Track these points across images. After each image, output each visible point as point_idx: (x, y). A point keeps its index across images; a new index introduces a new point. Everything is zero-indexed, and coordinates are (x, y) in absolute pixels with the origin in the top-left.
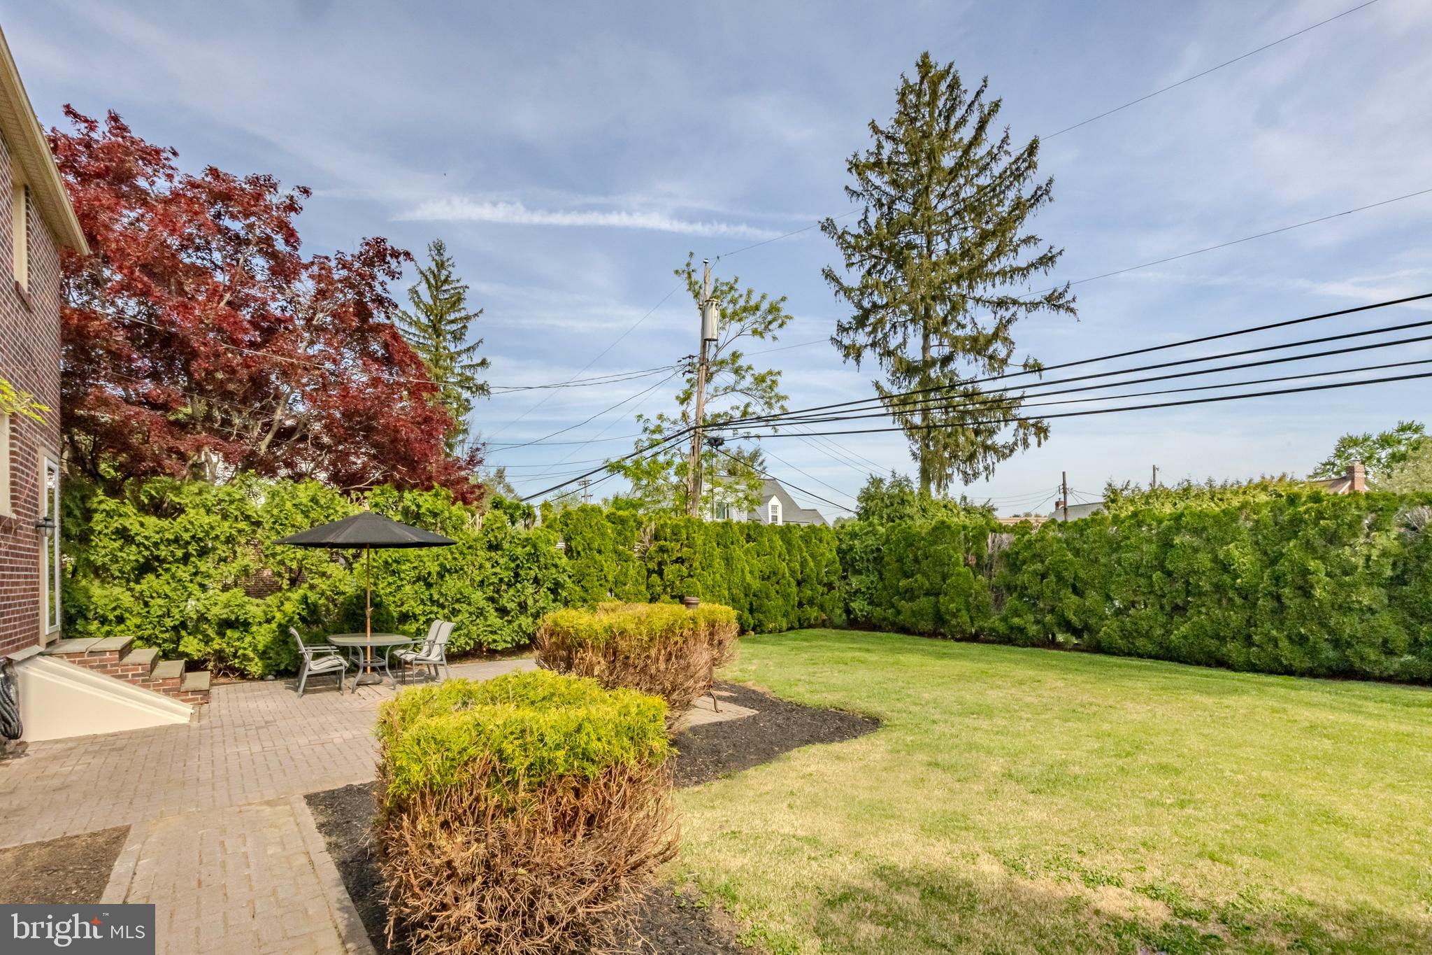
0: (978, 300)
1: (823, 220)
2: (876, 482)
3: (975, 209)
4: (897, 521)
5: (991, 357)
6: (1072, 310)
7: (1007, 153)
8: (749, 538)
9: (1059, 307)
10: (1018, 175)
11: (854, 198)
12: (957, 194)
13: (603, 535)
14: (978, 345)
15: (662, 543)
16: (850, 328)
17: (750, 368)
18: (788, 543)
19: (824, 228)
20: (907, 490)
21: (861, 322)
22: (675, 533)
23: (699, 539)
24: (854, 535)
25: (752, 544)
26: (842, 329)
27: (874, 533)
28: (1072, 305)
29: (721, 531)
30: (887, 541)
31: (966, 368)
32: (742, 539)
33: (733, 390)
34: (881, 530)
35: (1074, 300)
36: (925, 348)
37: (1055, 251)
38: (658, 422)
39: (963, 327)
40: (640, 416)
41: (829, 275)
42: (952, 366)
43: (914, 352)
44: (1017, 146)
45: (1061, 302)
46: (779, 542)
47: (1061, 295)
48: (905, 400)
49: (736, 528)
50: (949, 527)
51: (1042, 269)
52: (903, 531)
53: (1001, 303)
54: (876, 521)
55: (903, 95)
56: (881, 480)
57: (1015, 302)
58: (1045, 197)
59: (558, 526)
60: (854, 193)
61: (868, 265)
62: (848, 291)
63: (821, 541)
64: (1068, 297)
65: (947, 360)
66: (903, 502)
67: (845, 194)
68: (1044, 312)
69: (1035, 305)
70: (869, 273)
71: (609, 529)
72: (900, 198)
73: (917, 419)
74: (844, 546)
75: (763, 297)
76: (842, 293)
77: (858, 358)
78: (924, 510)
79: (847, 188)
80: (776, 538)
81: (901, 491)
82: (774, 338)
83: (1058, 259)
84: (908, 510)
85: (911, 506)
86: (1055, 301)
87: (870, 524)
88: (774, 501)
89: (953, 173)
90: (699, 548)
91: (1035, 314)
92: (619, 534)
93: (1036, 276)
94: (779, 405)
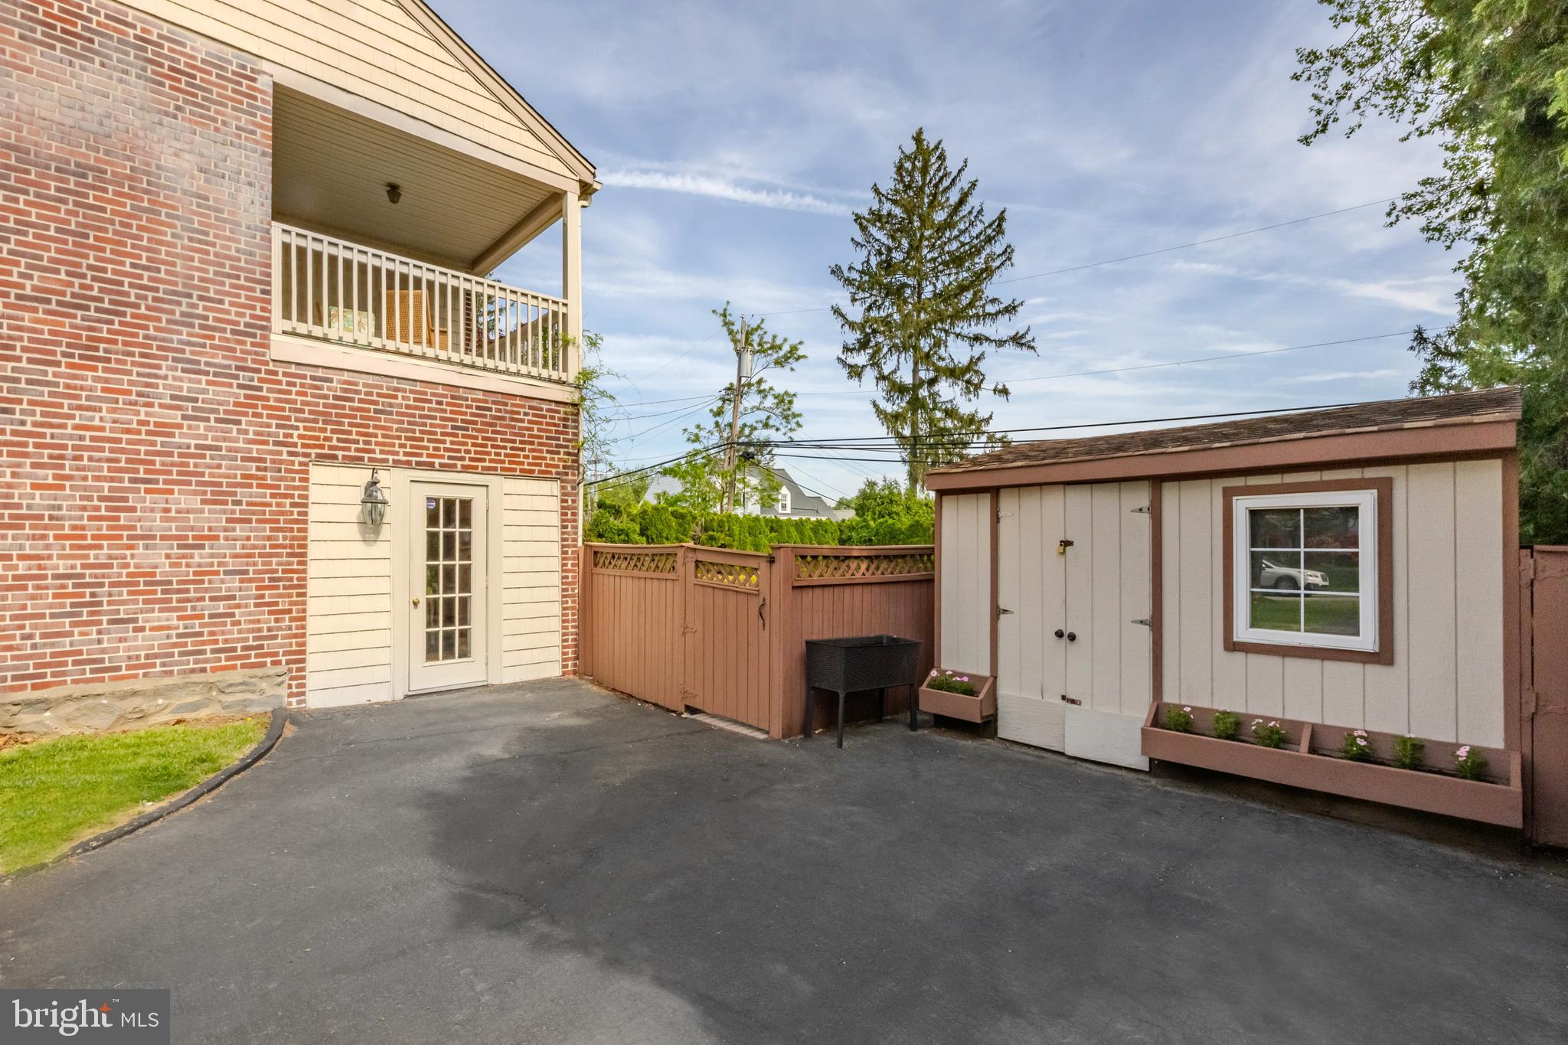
0: (958, 335)
1: (833, 266)
2: (872, 484)
3: (957, 261)
4: (887, 517)
5: (968, 382)
6: (1033, 348)
7: (981, 221)
8: (772, 530)
9: (1022, 344)
10: (989, 240)
11: (858, 249)
12: (942, 247)
13: (669, 527)
14: (954, 373)
15: (711, 533)
16: (854, 349)
17: (771, 389)
18: (801, 533)
19: (833, 272)
20: (895, 491)
21: (863, 345)
22: (721, 525)
23: (736, 529)
24: (852, 528)
25: (774, 534)
26: (847, 349)
27: (867, 527)
28: (1032, 344)
29: (752, 524)
30: (877, 534)
31: (947, 390)
32: (767, 530)
33: (759, 409)
34: (872, 523)
35: (1033, 340)
36: (915, 371)
37: (1016, 303)
38: (696, 431)
39: (943, 359)
40: (685, 430)
41: (837, 311)
42: (936, 388)
43: (906, 377)
44: (989, 217)
45: (1023, 341)
46: (794, 533)
47: (1023, 336)
48: (896, 417)
49: (763, 524)
50: (921, 525)
51: (1007, 316)
52: (888, 527)
53: (977, 338)
54: (869, 518)
55: (900, 168)
56: (875, 484)
57: (987, 339)
58: (1008, 263)
59: (638, 519)
60: (858, 244)
61: (869, 302)
62: (852, 325)
63: (826, 532)
64: (1029, 337)
65: (932, 382)
66: (891, 502)
67: (851, 245)
68: (1010, 349)
69: (1001, 343)
70: (869, 308)
71: (674, 522)
72: (896, 248)
73: (907, 432)
74: (844, 537)
75: (785, 340)
76: (847, 326)
77: (859, 375)
78: (908, 508)
79: (852, 239)
80: (793, 530)
81: (891, 493)
82: (792, 369)
83: (1020, 309)
84: (895, 509)
85: (898, 505)
86: (1017, 340)
87: (865, 521)
88: (784, 490)
89: (941, 228)
90: (737, 538)
91: (1001, 349)
92: (680, 525)
93: (1002, 320)
94: (795, 420)
